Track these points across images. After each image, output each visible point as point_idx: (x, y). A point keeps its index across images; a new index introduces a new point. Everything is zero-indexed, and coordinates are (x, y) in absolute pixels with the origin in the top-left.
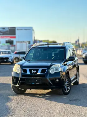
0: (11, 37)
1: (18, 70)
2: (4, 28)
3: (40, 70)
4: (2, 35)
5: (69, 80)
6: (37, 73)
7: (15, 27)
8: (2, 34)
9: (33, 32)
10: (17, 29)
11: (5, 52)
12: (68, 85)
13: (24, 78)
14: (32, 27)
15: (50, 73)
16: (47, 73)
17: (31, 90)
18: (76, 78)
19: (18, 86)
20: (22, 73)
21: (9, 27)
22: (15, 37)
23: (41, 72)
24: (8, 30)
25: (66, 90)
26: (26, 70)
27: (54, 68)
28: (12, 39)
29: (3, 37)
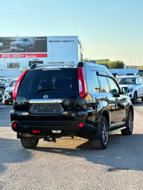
0: (38, 56)
2: (26, 40)
4: (23, 52)
8: (22, 50)
9: (79, 45)
14: (76, 37)
22: (45, 56)
24: (33, 42)
29: (24, 55)
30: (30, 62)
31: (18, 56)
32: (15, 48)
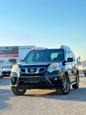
0: (14, 56)
1: (17, 70)
2: (7, 48)
3: (38, 69)
5: (68, 81)
6: (35, 72)
7: (18, 47)
10: (20, 49)
11: (8, 66)
12: (67, 85)
13: (22, 77)
15: (48, 72)
16: (46, 72)
17: (29, 90)
18: (76, 81)
19: (16, 86)
20: (20, 73)
21: (12, 47)
22: (18, 56)
23: (40, 71)
24: (11, 49)
25: (65, 90)
26: (24, 69)
27: (53, 66)
28: (15, 58)
29: (6, 56)
30: (9, 60)
31: (3, 56)
32: (2, 52)
